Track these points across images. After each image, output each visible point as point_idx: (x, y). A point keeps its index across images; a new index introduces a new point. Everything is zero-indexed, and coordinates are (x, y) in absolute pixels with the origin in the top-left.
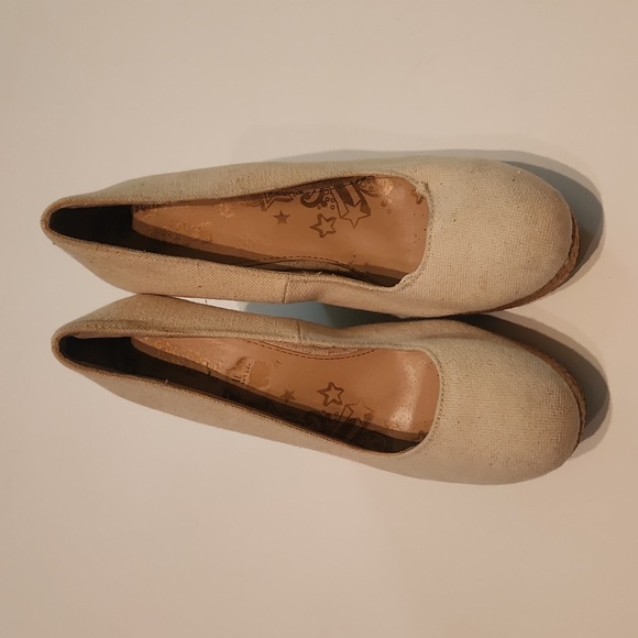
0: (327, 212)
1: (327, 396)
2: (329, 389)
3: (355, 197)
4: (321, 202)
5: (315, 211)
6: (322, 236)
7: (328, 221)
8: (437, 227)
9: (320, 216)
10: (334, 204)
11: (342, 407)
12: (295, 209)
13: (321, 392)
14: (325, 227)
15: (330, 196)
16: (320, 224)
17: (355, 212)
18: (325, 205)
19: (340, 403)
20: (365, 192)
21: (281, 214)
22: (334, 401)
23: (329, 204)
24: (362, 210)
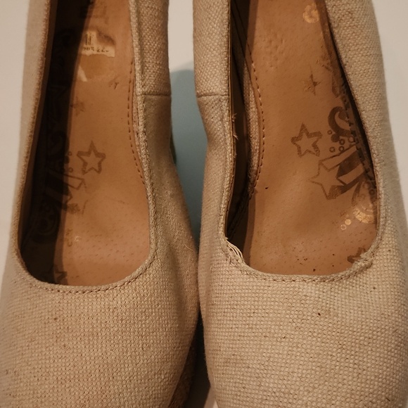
0: (326, 143)
1: (88, 153)
2: (98, 155)
3: (348, 178)
4: (338, 133)
5: (325, 127)
6: (294, 140)
7: (315, 146)
8: (308, 288)
9: (318, 134)
10: (337, 152)
11: (80, 175)
12: (324, 101)
13: (92, 146)
14: (306, 143)
15: (346, 145)
16: (309, 135)
17: (330, 180)
18: (335, 139)
19: (84, 172)
20: (357, 190)
21: (315, 84)
22: (85, 164)
23: (337, 145)
24: (333, 188)
